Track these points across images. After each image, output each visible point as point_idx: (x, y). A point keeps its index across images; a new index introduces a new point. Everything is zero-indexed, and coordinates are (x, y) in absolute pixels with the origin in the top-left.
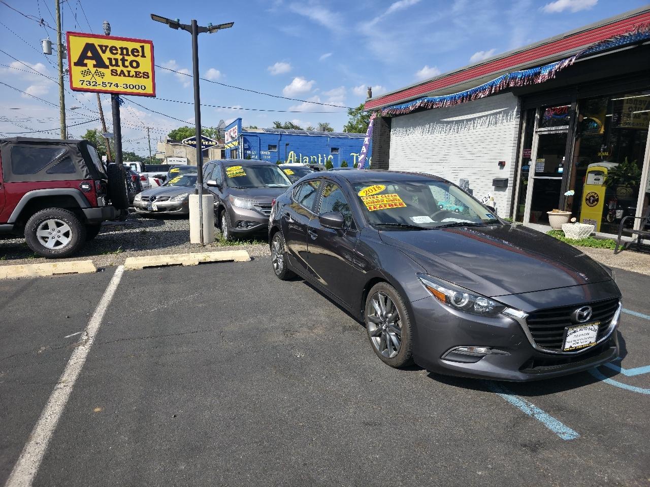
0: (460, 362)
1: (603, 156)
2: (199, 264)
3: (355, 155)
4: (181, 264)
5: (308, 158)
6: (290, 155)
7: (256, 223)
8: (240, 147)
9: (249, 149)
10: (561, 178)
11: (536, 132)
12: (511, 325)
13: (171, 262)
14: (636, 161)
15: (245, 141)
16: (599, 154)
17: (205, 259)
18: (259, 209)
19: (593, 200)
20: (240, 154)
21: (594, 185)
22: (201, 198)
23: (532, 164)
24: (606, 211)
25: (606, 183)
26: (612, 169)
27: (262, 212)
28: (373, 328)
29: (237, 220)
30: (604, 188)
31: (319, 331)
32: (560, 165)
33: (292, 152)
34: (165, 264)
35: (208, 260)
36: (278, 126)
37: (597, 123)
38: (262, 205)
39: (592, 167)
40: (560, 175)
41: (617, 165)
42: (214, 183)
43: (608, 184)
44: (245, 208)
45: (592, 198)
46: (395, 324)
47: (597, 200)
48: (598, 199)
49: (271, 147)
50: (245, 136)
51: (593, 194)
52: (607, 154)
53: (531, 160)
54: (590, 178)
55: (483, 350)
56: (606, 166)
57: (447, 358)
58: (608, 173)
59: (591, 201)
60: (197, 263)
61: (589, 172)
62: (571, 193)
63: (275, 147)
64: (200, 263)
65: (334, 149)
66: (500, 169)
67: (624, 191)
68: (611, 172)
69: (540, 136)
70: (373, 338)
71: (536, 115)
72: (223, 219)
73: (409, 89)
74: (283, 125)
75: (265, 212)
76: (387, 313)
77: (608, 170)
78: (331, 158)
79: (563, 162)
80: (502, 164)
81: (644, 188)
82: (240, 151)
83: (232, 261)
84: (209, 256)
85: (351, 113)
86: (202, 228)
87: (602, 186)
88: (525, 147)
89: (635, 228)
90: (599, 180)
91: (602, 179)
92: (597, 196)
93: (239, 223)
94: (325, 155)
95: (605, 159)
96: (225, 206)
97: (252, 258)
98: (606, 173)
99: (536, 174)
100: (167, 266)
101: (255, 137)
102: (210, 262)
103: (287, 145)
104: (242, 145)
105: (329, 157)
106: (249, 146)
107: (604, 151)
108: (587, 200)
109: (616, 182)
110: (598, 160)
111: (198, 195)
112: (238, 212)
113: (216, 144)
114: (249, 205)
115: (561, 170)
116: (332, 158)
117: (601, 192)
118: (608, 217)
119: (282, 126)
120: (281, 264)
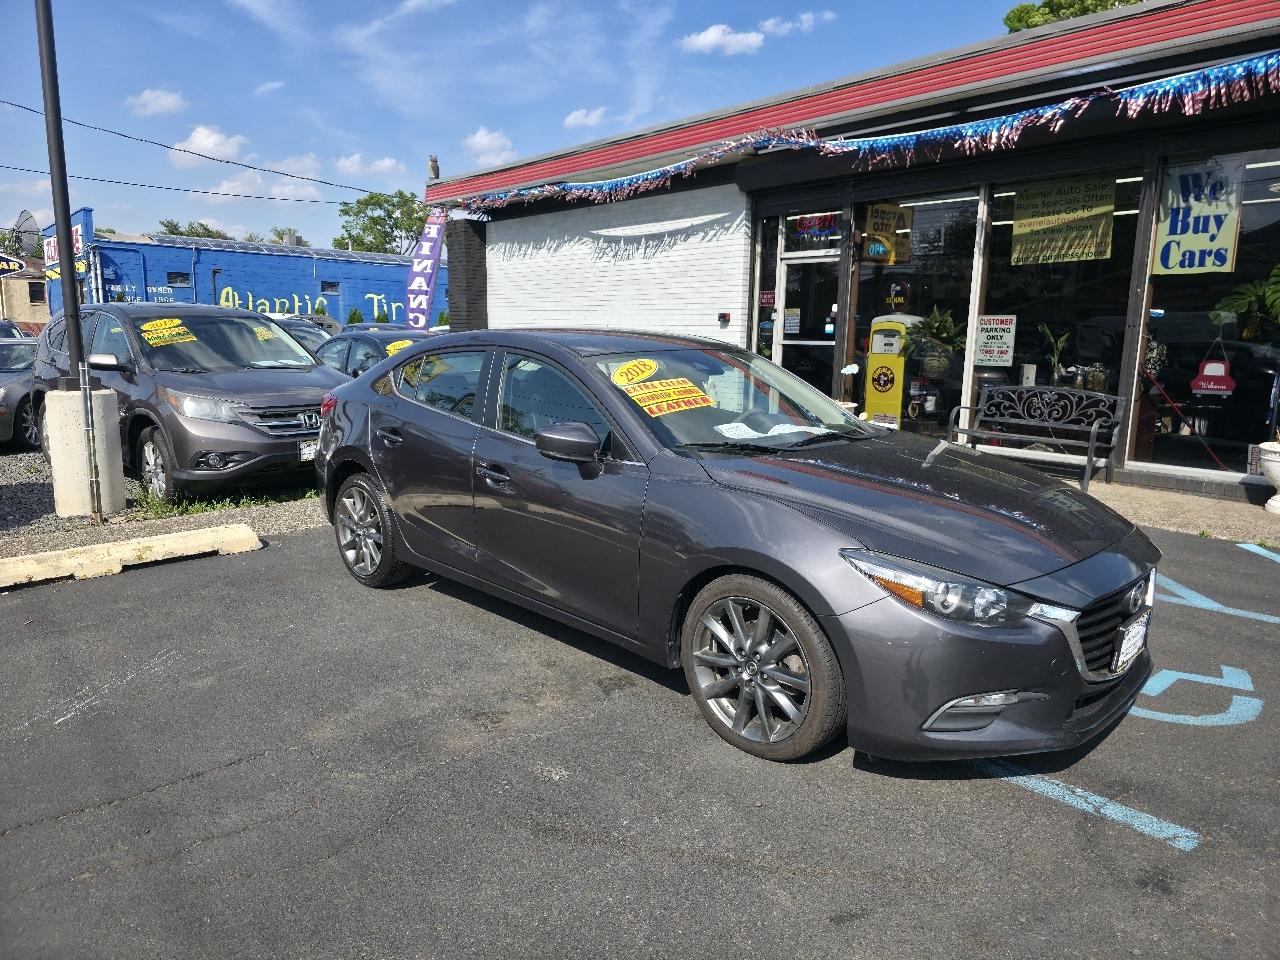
0: (956, 731)
1: (895, 304)
2: (122, 571)
3: (376, 298)
4: (71, 577)
5: (267, 304)
6: (223, 295)
7: (247, 454)
8: (92, 274)
9: (118, 280)
10: (833, 343)
11: (782, 259)
12: (1052, 637)
13: (39, 572)
14: (949, 311)
15: (105, 262)
16: (888, 300)
17: (140, 557)
18: (251, 421)
19: (885, 381)
20: (94, 293)
21: (885, 354)
22: (87, 398)
23: (779, 317)
24: (907, 399)
25: (904, 350)
26: (915, 326)
27: (261, 428)
28: (705, 681)
29: (193, 451)
30: (902, 361)
31: (550, 702)
32: (828, 320)
33: (229, 289)
34: (25, 581)
35: (149, 557)
36: (173, 229)
37: (884, 246)
38: (260, 412)
39: (879, 322)
40: (831, 337)
41: (921, 319)
42: (111, 360)
43: (909, 352)
44: (216, 421)
45: (883, 378)
46: (778, 664)
47: (892, 381)
48: (893, 379)
49: (173, 277)
50: (105, 252)
51: (884, 370)
52: (901, 300)
53: (776, 311)
54: (877, 343)
55: (996, 699)
56: (903, 321)
57: (936, 726)
58: (907, 333)
59: (882, 382)
60: (118, 569)
61: (876, 332)
62: (852, 369)
63: (184, 276)
64: (126, 568)
65: (327, 285)
66: (722, 327)
67: (935, 363)
68: (913, 331)
69: (789, 266)
70: (712, 703)
71: (780, 227)
72: (148, 450)
73: (528, 164)
74: (183, 227)
75: (270, 427)
76: (756, 644)
77: (907, 328)
78: (322, 302)
79: (832, 315)
80: (724, 319)
81: (972, 358)
82: (93, 286)
83: (215, 553)
84: (149, 548)
85: (346, 212)
86: (97, 476)
87: (899, 355)
88: (763, 288)
89: (961, 426)
90: (892, 345)
91: (898, 343)
92: (892, 373)
93: (201, 459)
94: (307, 297)
95: (899, 308)
96: (153, 416)
97: (264, 542)
98: (903, 333)
99: (787, 336)
100: (31, 584)
101: (132, 253)
102: (156, 563)
103: (215, 272)
104: (99, 272)
105: (318, 302)
106: (115, 273)
107: (898, 294)
108: (874, 380)
109: (921, 349)
110: (887, 310)
111: (78, 394)
112: (194, 430)
113: (21, 266)
114: (225, 410)
115: (829, 328)
116: (325, 303)
117: (898, 367)
118: (910, 410)
119: (182, 229)
120: (369, 549)
